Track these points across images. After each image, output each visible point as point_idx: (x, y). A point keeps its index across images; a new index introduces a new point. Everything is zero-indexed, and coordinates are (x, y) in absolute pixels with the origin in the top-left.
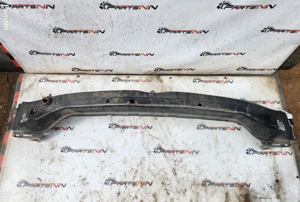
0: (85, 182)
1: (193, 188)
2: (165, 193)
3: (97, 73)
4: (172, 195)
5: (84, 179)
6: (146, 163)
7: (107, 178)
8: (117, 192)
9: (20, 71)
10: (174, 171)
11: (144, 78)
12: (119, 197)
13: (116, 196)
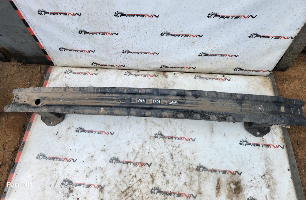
0: (93, 159)
1: (188, 172)
2: (162, 174)
3: (112, 67)
4: (168, 176)
5: (92, 156)
6: (147, 147)
7: (112, 157)
8: (119, 170)
9: (51, 64)
10: (172, 155)
11: (151, 73)
12: (120, 175)
13: (118, 173)
